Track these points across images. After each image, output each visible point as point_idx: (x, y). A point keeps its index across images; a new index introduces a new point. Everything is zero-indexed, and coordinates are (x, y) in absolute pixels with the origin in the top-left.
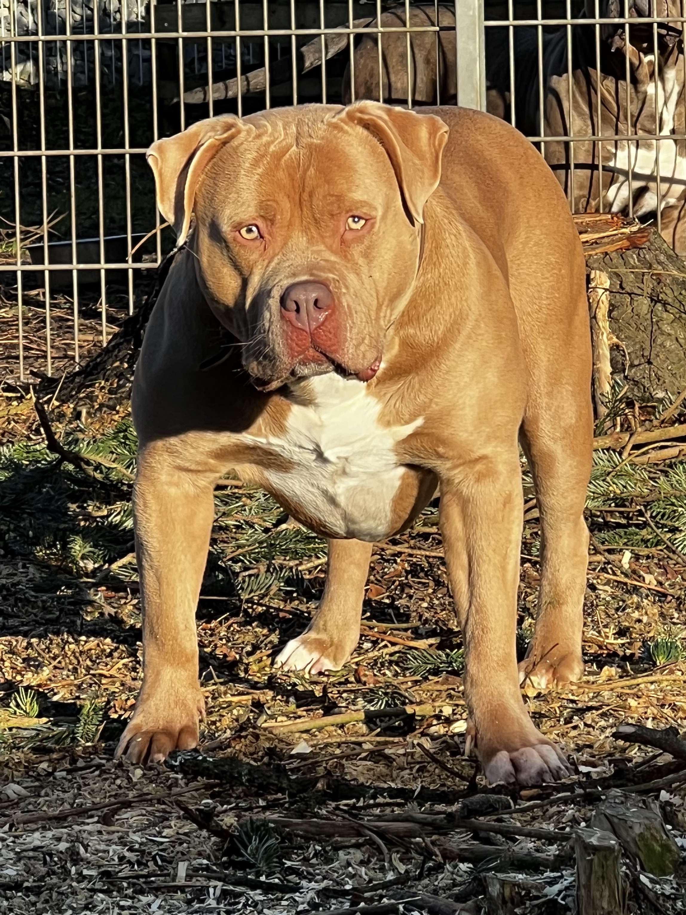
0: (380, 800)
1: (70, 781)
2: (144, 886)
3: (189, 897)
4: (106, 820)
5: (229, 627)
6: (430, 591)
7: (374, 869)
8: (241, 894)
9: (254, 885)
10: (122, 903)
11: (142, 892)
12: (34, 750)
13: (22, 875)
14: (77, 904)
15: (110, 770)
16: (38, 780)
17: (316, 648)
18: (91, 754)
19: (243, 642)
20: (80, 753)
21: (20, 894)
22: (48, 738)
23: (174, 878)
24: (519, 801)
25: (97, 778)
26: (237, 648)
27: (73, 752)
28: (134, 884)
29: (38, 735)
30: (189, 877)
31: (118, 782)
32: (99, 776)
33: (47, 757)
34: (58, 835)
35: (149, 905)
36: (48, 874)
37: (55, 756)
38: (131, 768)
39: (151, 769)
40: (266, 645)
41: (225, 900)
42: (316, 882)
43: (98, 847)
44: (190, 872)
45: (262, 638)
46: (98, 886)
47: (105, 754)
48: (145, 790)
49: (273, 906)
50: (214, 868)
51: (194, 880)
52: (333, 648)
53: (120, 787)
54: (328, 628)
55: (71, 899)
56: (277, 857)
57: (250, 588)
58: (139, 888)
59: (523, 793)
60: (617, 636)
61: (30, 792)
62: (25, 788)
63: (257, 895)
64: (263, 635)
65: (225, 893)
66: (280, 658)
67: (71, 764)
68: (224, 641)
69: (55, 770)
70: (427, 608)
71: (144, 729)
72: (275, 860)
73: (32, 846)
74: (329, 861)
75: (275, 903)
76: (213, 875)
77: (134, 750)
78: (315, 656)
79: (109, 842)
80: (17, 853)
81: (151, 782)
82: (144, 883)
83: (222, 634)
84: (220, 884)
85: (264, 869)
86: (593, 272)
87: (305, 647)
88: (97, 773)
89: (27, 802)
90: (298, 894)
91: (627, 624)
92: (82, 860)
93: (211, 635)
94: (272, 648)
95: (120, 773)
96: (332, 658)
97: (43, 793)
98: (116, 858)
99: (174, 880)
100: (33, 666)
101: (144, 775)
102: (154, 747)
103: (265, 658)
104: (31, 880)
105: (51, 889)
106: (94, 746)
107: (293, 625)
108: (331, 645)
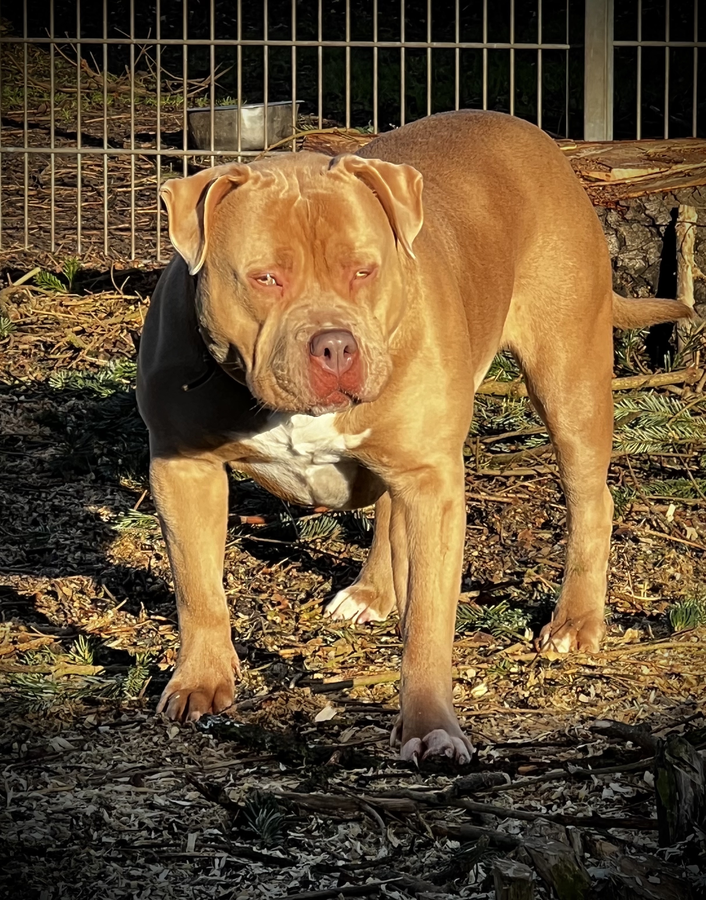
0: (388, 771)
1: (112, 735)
2: (156, 855)
3: (196, 866)
4: (136, 781)
5: (288, 573)
6: (484, 538)
7: (370, 842)
8: (243, 866)
9: (256, 857)
10: (133, 873)
11: (152, 861)
12: (85, 701)
13: (48, 839)
14: (91, 873)
15: (150, 726)
16: (83, 733)
17: (363, 600)
18: (136, 707)
19: (298, 589)
20: (125, 707)
21: (43, 859)
22: (98, 690)
23: (184, 848)
24: (516, 775)
25: (137, 734)
26: (293, 595)
27: (119, 706)
28: (147, 853)
29: (88, 687)
30: (198, 847)
31: (155, 739)
32: (139, 731)
33: (95, 710)
34: (89, 796)
35: (157, 875)
36: (71, 840)
37: (102, 708)
38: (169, 725)
39: (187, 726)
40: (319, 593)
41: (228, 871)
42: (314, 855)
43: (123, 810)
44: (200, 843)
45: (316, 586)
46: (114, 854)
47: (149, 708)
48: (178, 749)
49: (270, 880)
50: (222, 839)
51: (202, 850)
52: (379, 599)
53: (156, 744)
54: (375, 580)
55: (86, 867)
56: (281, 830)
57: (313, 532)
58: (151, 857)
59: (521, 769)
60: (650, 592)
61: (75, 745)
62: (70, 741)
63: (257, 868)
64: (319, 583)
65: (228, 864)
66: (330, 608)
67: (115, 717)
68: (281, 587)
69: (99, 724)
70: (476, 557)
71: (183, 688)
72: (279, 832)
73: (61, 807)
74: (329, 834)
75: (271, 877)
76: (221, 845)
77: (173, 707)
78: (363, 606)
79: (134, 805)
80: (48, 815)
81: (185, 740)
82: (156, 852)
83: (279, 580)
84: (225, 855)
85: (268, 841)
86: (681, 206)
87: (353, 598)
88: (138, 728)
89: (70, 755)
90: (294, 868)
91: (660, 581)
92: (105, 824)
93: (270, 581)
94: (324, 596)
95: (158, 730)
96: (377, 608)
97: (86, 747)
98: (136, 823)
99: (184, 850)
100: (100, 607)
101: (180, 732)
102: (191, 705)
103: (317, 606)
104: (54, 846)
105: (71, 856)
106: (138, 701)
107: (346, 575)
108: (377, 597)
